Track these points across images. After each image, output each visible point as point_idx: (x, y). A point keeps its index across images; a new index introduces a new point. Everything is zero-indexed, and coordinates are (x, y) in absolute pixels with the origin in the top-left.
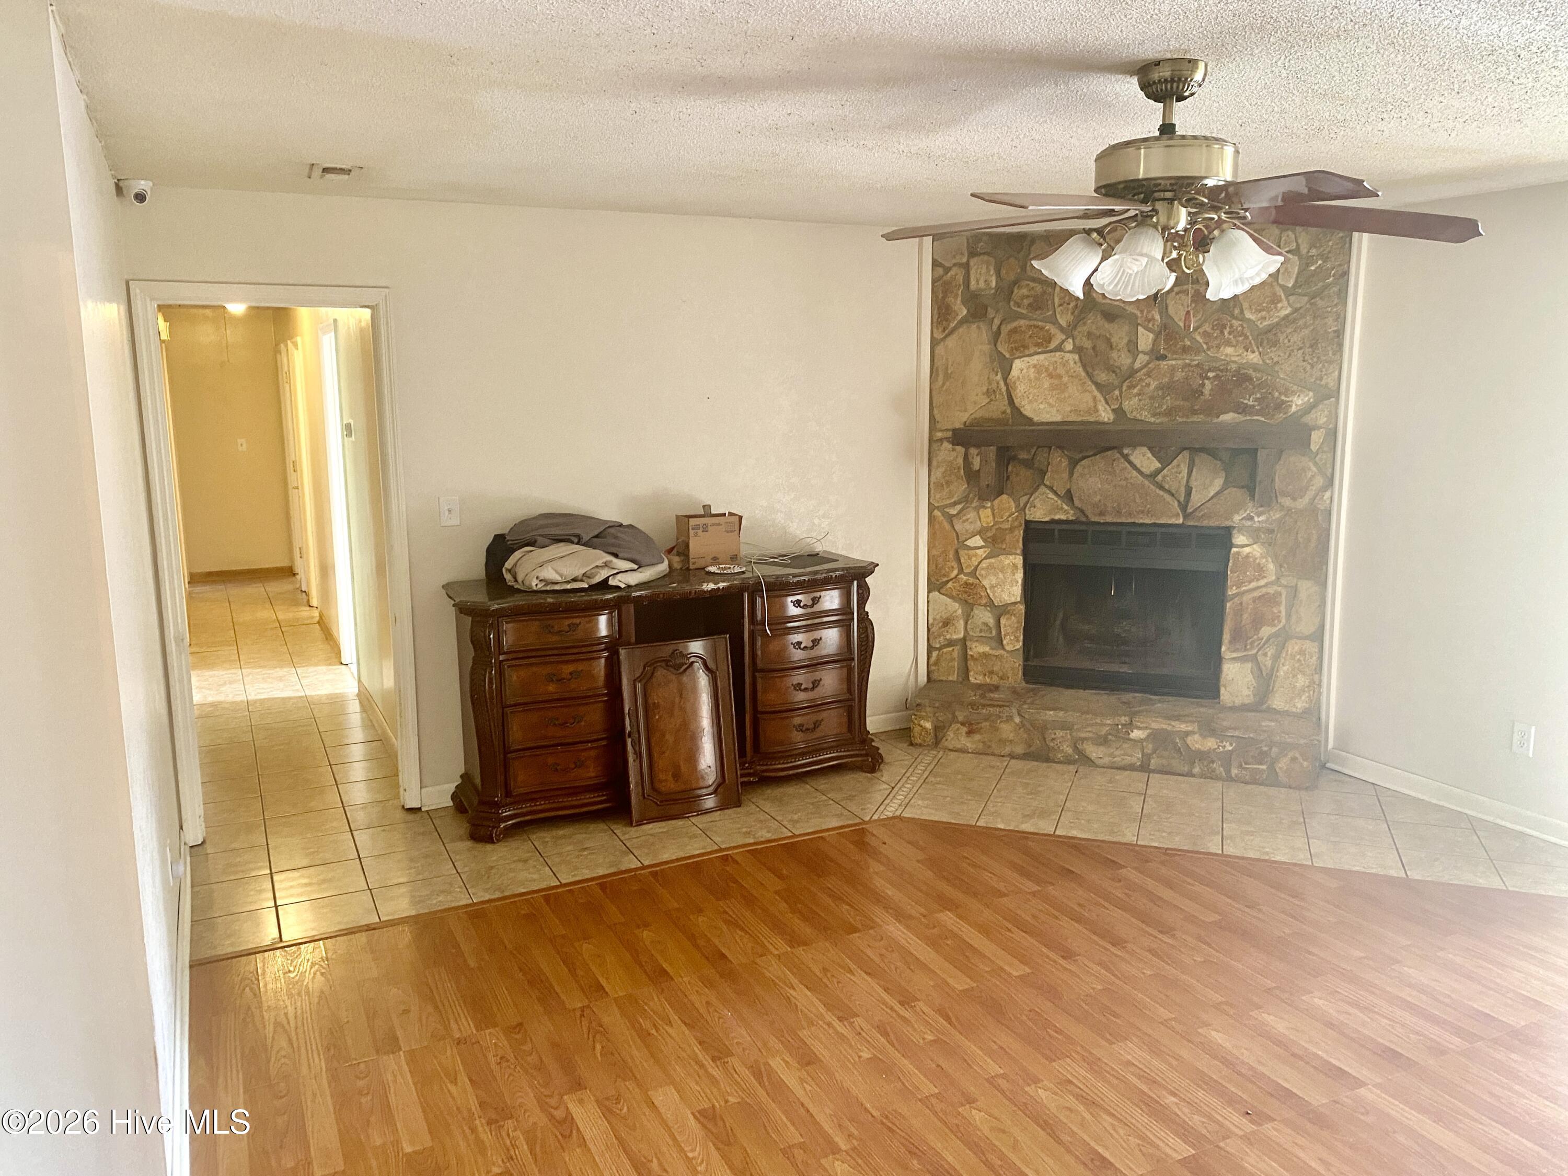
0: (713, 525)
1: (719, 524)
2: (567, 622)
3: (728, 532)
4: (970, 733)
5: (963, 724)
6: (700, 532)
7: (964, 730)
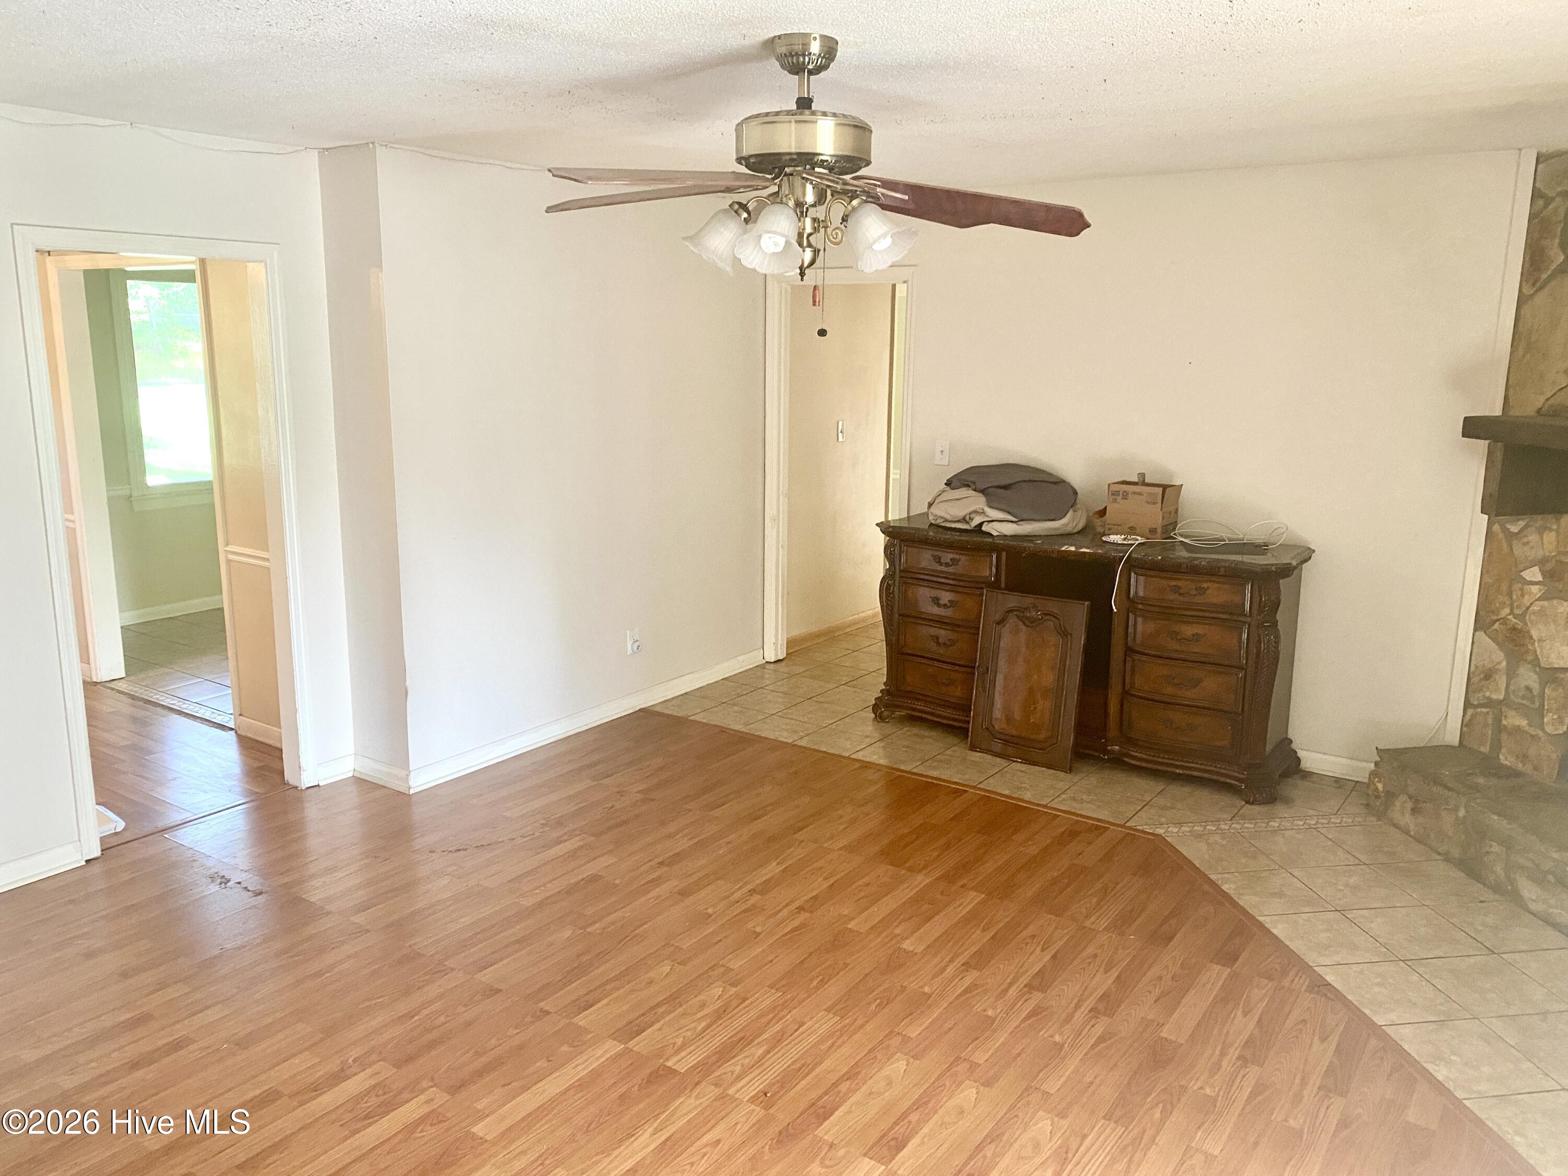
0: (1134, 493)
1: (1140, 494)
2: (951, 556)
3: (1148, 503)
4: (1414, 811)
5: (1410, 797)
6: (1119, 498)
7: (1410, 805)
